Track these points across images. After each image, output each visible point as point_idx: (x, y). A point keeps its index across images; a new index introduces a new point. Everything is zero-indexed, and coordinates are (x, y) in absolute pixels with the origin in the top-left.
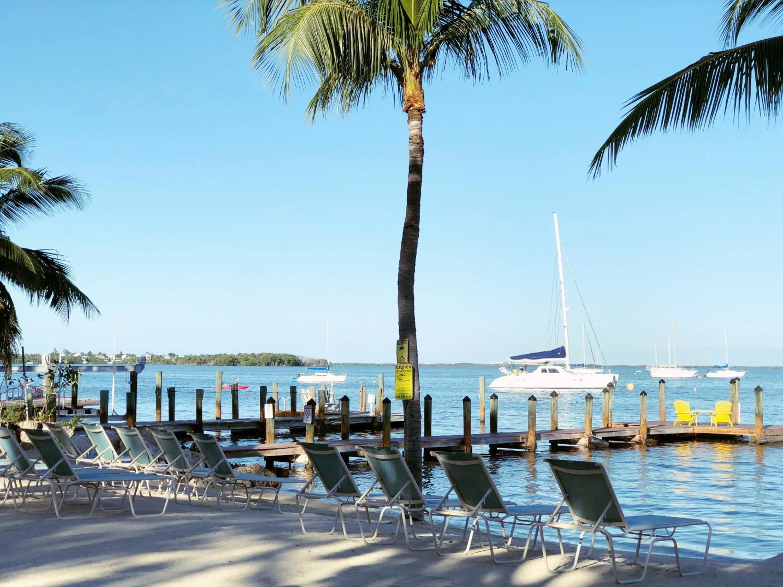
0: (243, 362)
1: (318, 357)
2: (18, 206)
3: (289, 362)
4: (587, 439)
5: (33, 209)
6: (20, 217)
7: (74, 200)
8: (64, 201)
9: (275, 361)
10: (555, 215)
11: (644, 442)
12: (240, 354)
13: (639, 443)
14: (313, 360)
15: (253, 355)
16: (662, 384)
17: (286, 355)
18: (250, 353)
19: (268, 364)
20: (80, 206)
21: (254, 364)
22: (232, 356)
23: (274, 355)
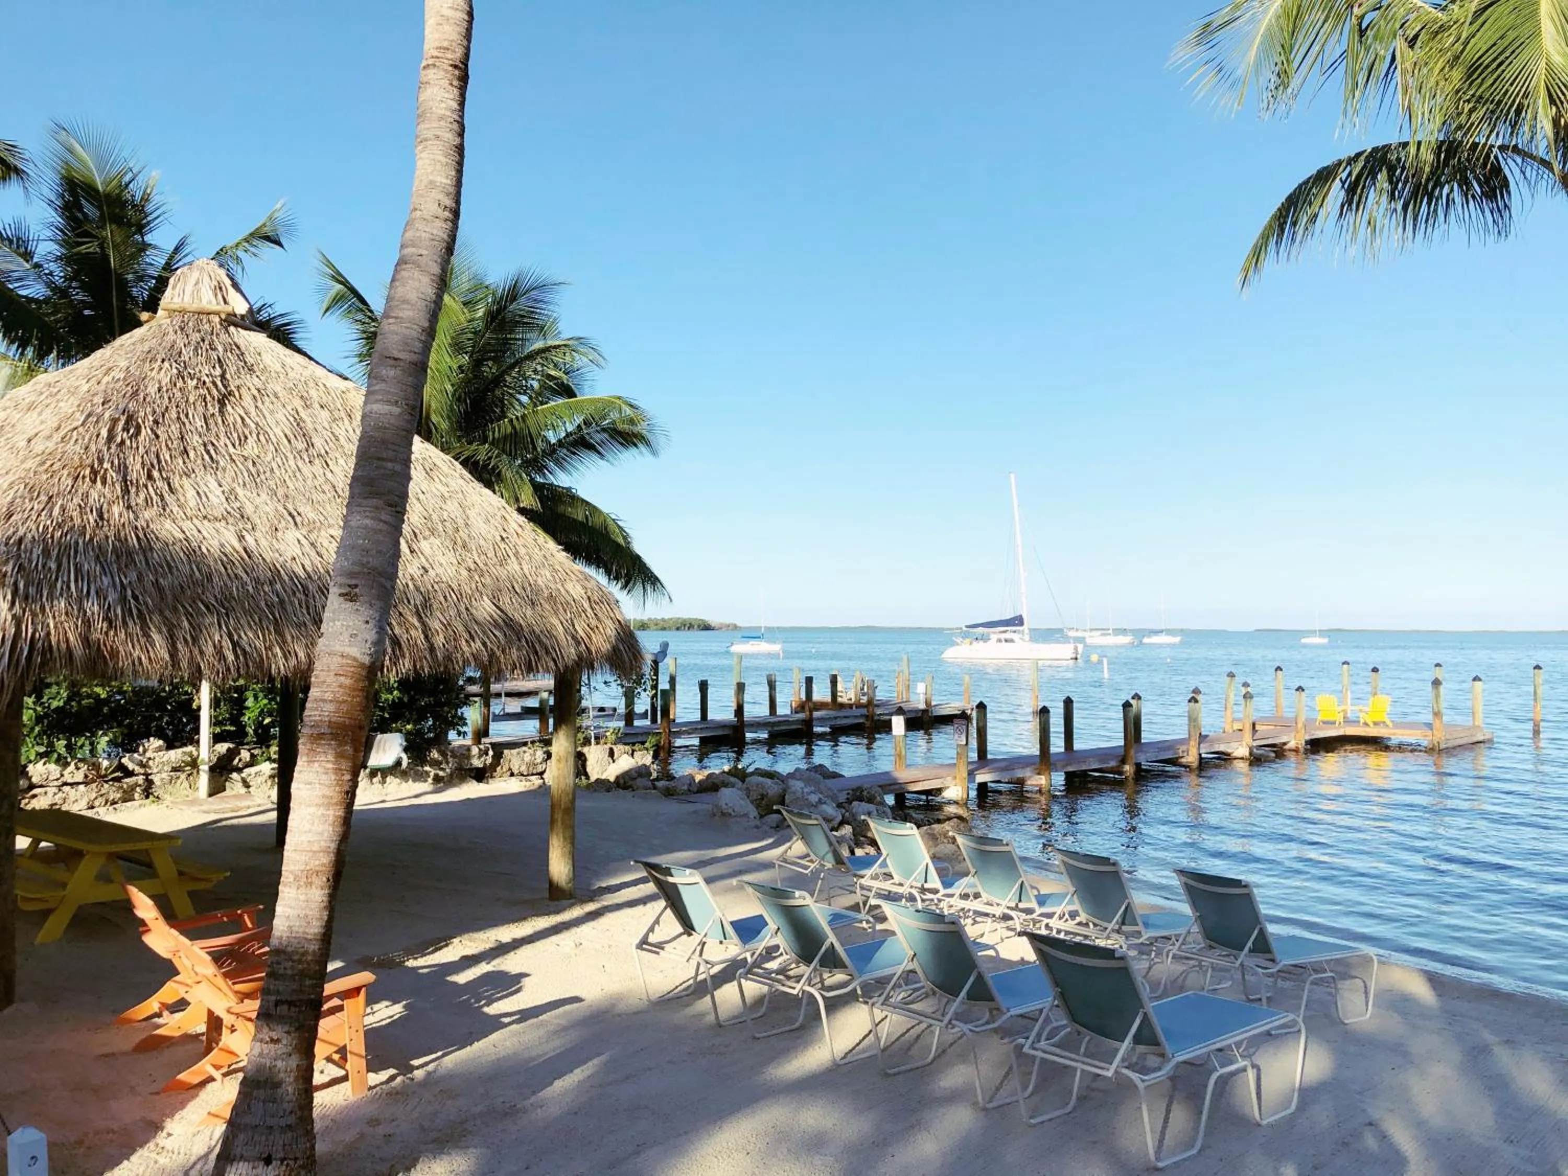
0: (653, 627)
1: (727, 621)
2: (574, 453)
3: (699, 626)
4: (1248, 749)
5: (595, 457)
6: (577, 469)
7: (648, 444)
8: (635, 445)
9: (685, 625)
10: (1012, 476)
11: (1302, 750)
12: (650, 619)
13: (1296, 750)
14: (721, 624)
15: (663, 620)
16: (1279, 672)
17: (696, 619)
18: (659, 618)
19: (678, 629)
20: (654, 453)
21: (664, 629)
22: (642, 621)
23: (685, 620)
